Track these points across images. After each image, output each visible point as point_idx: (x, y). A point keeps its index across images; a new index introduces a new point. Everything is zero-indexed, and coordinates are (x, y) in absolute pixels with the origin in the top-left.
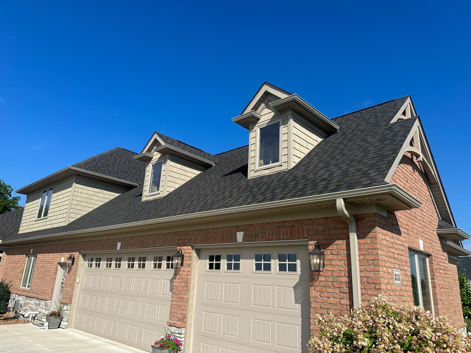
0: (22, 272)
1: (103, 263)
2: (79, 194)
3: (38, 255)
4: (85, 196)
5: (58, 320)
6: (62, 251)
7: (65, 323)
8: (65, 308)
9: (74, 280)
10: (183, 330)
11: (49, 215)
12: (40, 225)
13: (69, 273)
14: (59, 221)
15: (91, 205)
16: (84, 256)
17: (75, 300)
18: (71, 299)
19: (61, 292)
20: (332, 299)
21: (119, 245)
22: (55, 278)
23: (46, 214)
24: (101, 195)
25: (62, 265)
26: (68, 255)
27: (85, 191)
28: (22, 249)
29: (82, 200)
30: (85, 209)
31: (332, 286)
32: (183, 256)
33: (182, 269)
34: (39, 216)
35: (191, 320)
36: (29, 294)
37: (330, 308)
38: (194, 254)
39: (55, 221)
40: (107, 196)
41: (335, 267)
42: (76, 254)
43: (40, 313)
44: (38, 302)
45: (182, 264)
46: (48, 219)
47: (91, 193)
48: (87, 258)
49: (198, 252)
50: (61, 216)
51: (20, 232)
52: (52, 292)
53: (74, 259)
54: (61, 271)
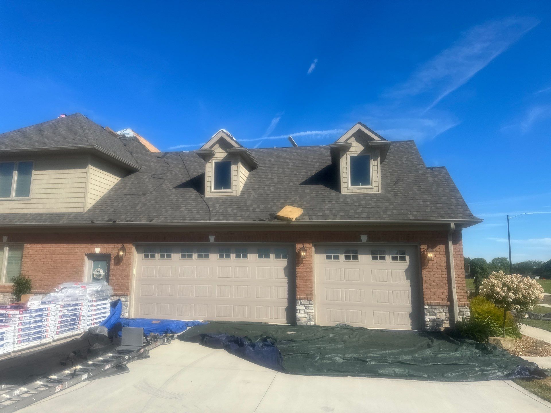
2: (93, 177)
3: (25, 244)
4: (99, 179)
8: (123, 299)
9: (130, 271)
10: (313, 302)
11: (34, 196)
12: (12, 206)
15: (102, 190)
16: (137, 247)
17: (134, 290)
18: (129, 290)
20: (436, 275)
21: (212, 238)
22: (83, 271)
23: (23, 194)
24: (108, 178)
27: (97, 174)
29: (97, 183)
30: (98, 193)
31: (436, 268)
33: (305, 259)
35: (315, 295)
37: (435, 279)
38: (314, 248)
40: (112, 180)
41: (438, 258)
42: (128, 245)
46: (32, 201)
47: (102, 176)
48: (142, 249)
50: (69, 200)
53: (125, 250)
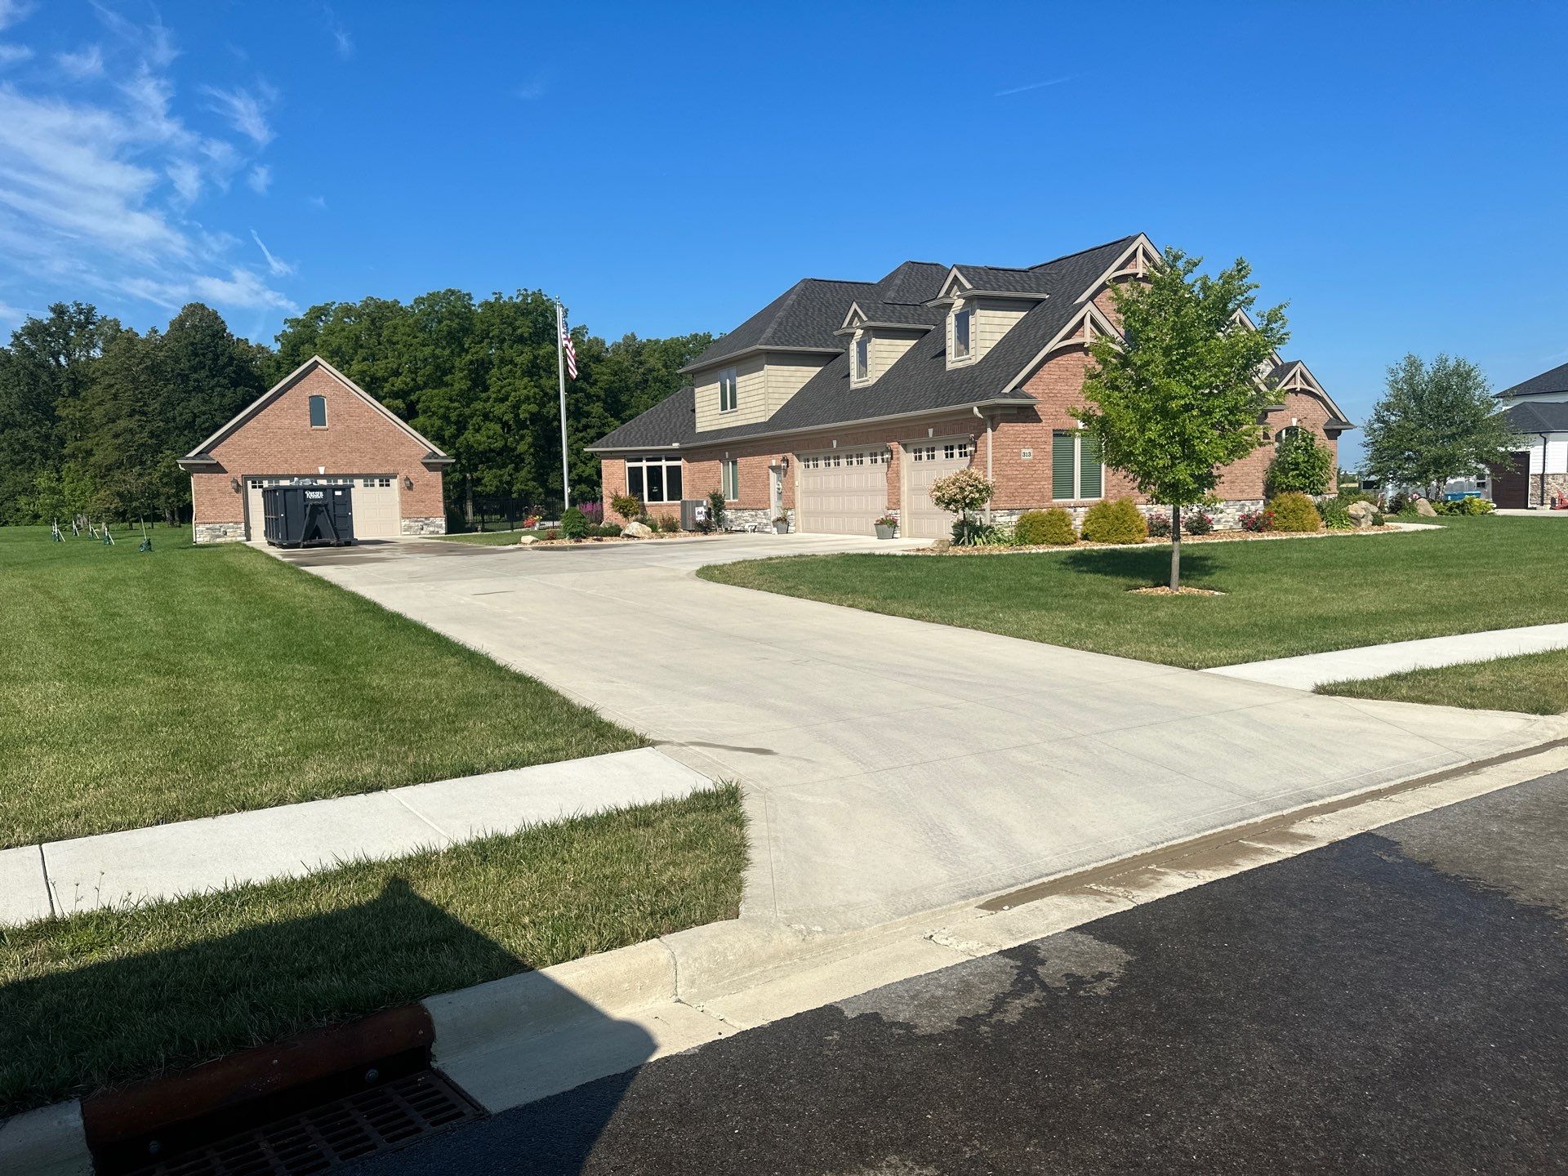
0: (719, 482)
1: (822, 463)
2: (773, 379)
3: (738, 458)
4: (781, 379)
5: (785, 526)
6: (771, 452)
7: (793, 528)
8: (789, 513)
9: (793, 483)
10: (898, 511)
11: (738, 407)
12: (729, 420)
13: (785, 476)
14: (757, 414)
15: (789, 390)
16: (798, 457)
17: (798, 504)
18: (793, 503)
19: (780, 498)
21: (835, 443)
22: (769, 484)
23: (733, 405)
24: (799, 374)
25: (773, 468)
26: (780, 456)
27: (779, 373)
28: (711, 453)
29: (779, 385)
30: (784, 396)
31: (980, 465)
32: (892, 451)
33: (893, 462)
34: (724, 407)
35: (904, 503)
36: (739, 507)
38: (901, 448)
39: (751, 416)
40: (806, 374)
41: (982, 452)
42: (789, 455)
43: (760, 524)
44: (753, 513)
45: (892, 458)
46: (739, 412)
47: (787, 374)
48: (802, 458)
49: (905, 446)
50: (757, 409)
51: (698, 430)
52: (769, 499)
53: (787, 461)
54: (773, 476)
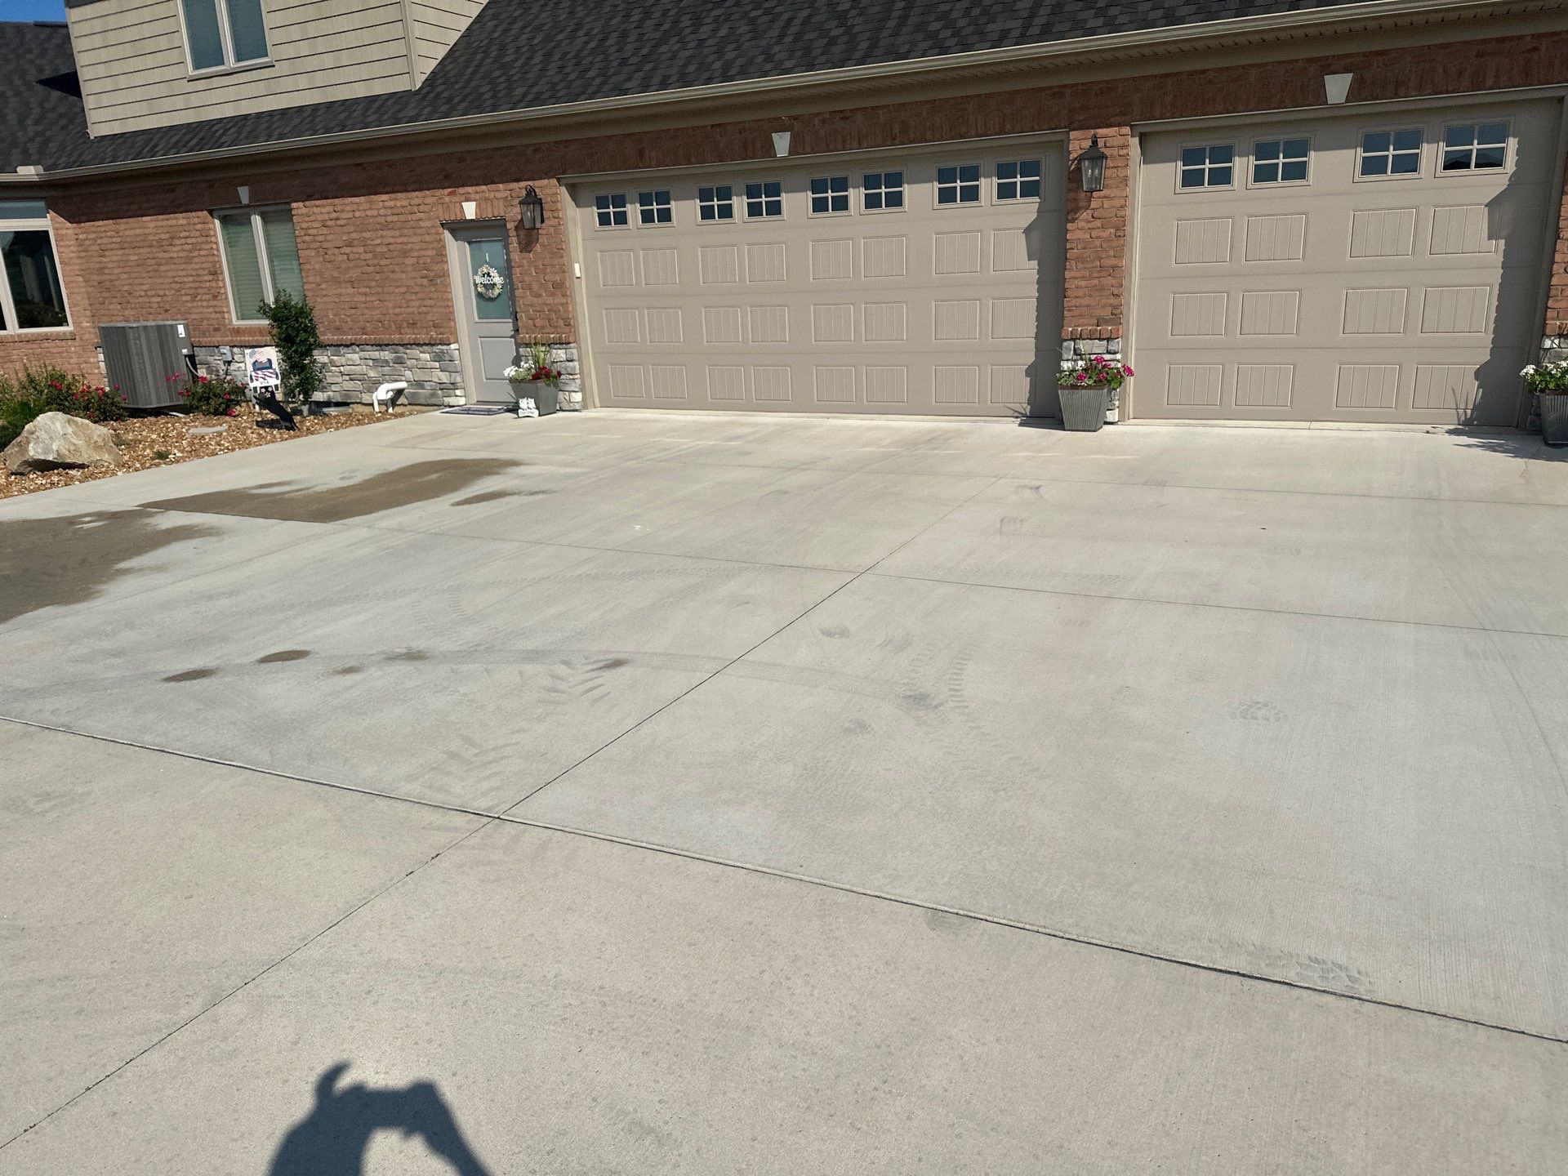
0: (217, 274)
1: (686, 208)
3: (294, 205)
5: (552, 391)
6: (451, 181)
7: (575, 397)
8: (557, 354)
9: (565, 269)
12: (234, 93)
13: (526, 249)
14: (378, 69)
16: (579, 190)
17: (585, 328)
18: (572, 327)
19: (499, 313)
22: (444, 274)
28: (173, 191)
34: (206, 59)
42: (547, 187)
43: (416, 383)
46: (281, 68)
48: (592, 195)
50: (365, 55)
53: (540, 203)
